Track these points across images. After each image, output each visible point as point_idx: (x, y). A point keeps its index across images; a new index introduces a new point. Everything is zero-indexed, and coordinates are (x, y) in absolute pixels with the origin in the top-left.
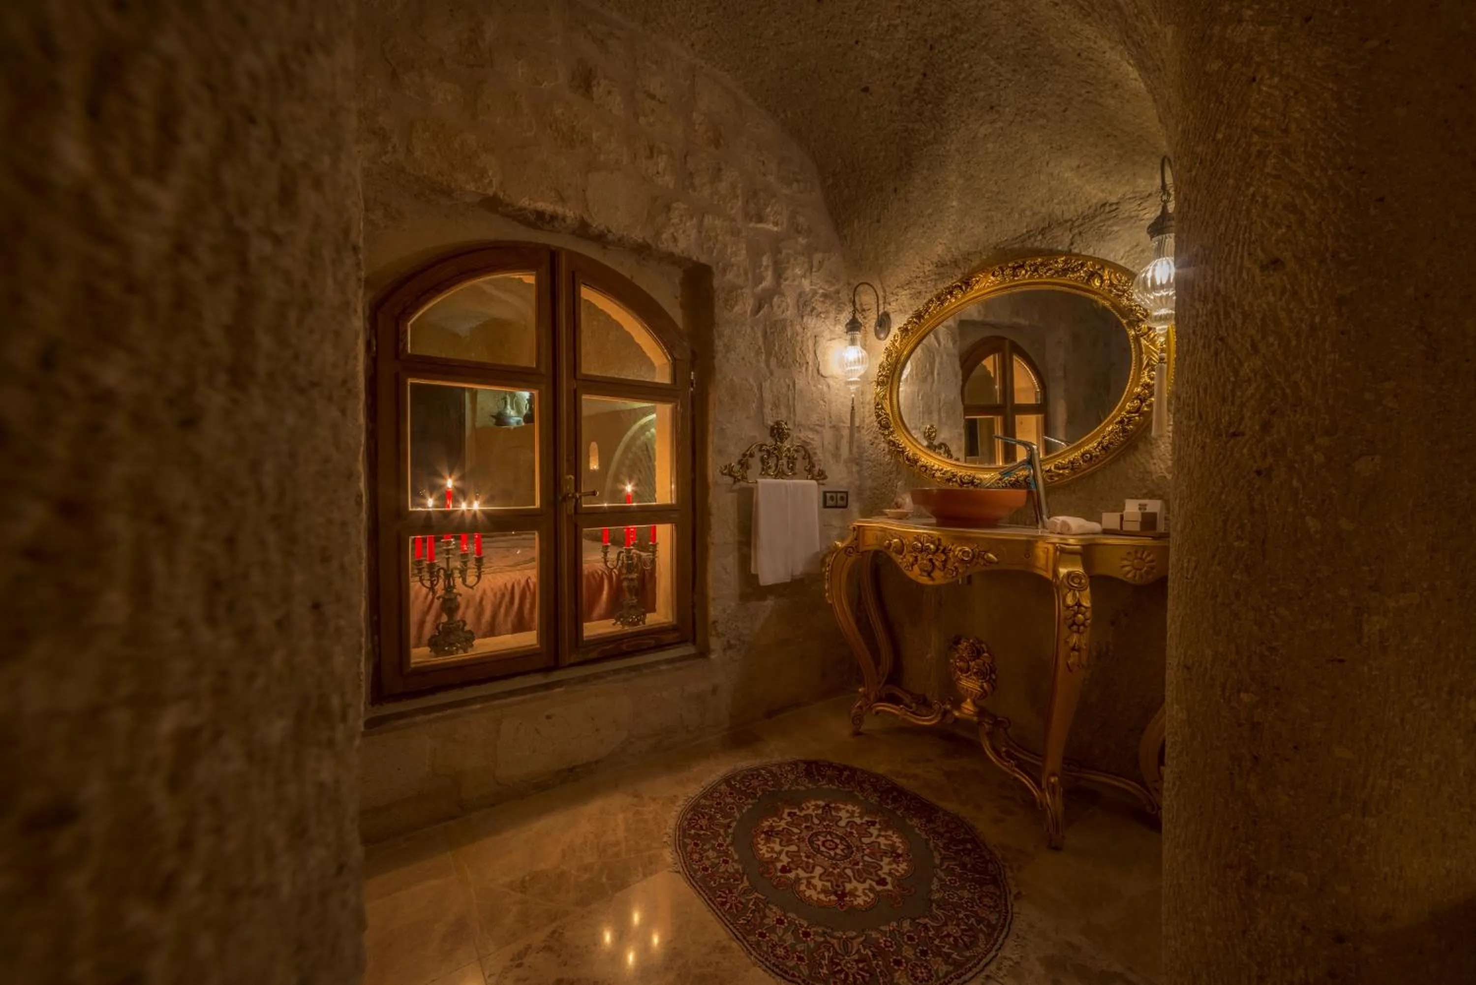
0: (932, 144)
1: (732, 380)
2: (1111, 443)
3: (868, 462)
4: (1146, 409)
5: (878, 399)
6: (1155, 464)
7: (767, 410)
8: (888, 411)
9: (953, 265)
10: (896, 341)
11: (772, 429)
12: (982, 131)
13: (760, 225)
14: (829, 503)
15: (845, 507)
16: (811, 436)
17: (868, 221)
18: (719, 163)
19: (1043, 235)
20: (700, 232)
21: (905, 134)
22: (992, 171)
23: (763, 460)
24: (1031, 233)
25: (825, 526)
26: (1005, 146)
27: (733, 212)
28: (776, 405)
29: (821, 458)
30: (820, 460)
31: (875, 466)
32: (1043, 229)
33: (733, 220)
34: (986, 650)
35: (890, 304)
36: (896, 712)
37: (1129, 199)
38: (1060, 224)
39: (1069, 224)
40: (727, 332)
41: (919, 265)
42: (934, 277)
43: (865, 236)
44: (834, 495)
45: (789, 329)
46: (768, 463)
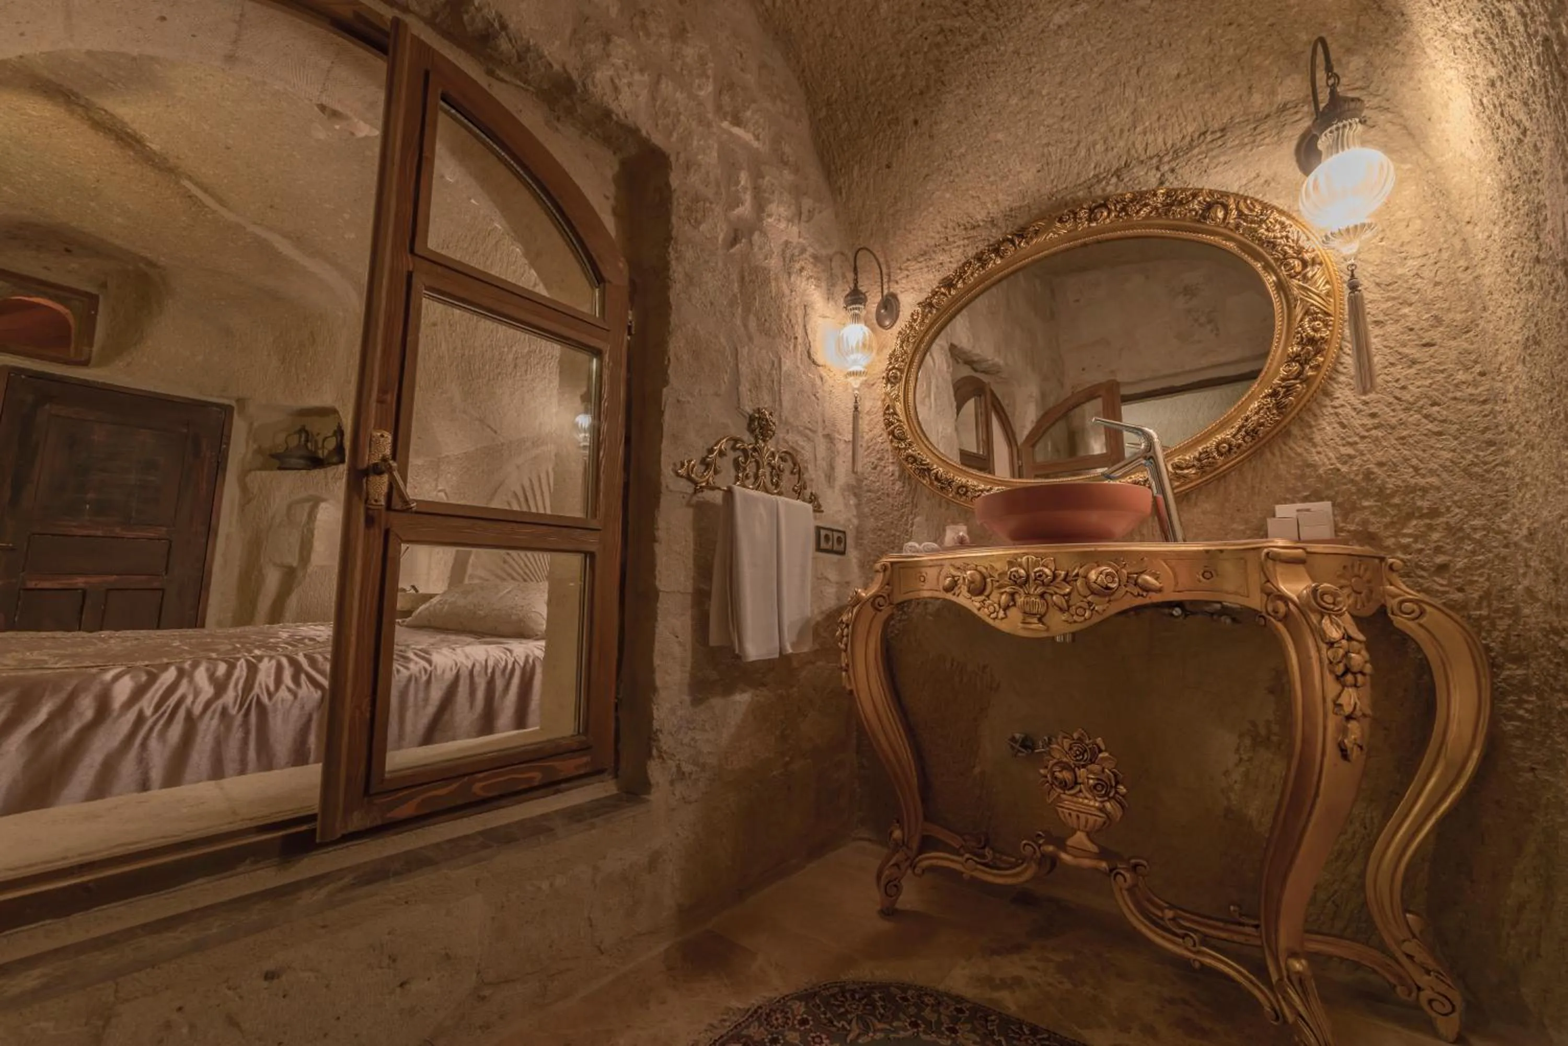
0: (978, 46)
1: (695, 330)
2: (1262, 425)
3: (869, 494)
4: (1310, 373)
5: (888, 400)
6: (1319, 453)
7: (744, 388)
8: (902, 417)
9: (989, 226)
10: (915, 321)
11: (752, 419)
12: (1057, 19)
13: (736, 130)
14: (823, 545)
15: (843, 553)
16: (801, 443)
17: (874, 167)
18: (683, 23)
19: (1118, 177)
20: (654, 99)
21: (940, 38)
22: (1061, 83)
23: (736, 462)
24: (1101, 177)
25: (818, 579)
26: (1085, 43)
27: (702, 93)
28: (756, 386)
29: (813, 476)
30: (812, 480)
31: (879, 499)
32: (1118, 170)
33: (700, 104)
34: (1103, 747)
35: (897, 282)
36: (957, 867)
37: (1239, 123)
38: (1142, 162)
39: (1155, 161)
40: (689, 254)
41: (940, 229)
42: (962, 243)
43: (867, 188)
44: (830, 533)
45: (773, 284)
46: (745, 469)
